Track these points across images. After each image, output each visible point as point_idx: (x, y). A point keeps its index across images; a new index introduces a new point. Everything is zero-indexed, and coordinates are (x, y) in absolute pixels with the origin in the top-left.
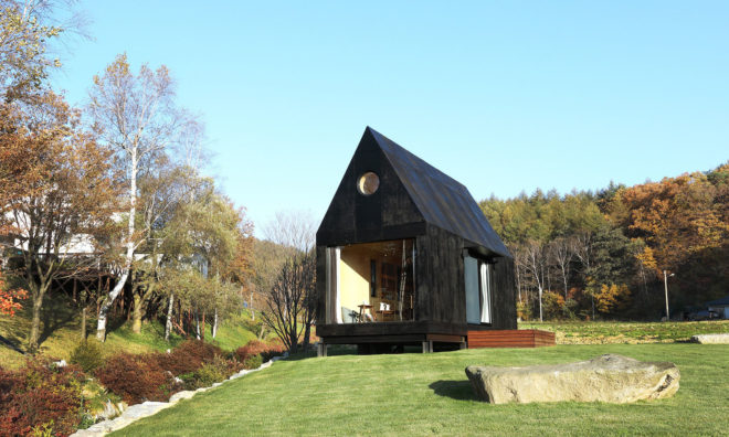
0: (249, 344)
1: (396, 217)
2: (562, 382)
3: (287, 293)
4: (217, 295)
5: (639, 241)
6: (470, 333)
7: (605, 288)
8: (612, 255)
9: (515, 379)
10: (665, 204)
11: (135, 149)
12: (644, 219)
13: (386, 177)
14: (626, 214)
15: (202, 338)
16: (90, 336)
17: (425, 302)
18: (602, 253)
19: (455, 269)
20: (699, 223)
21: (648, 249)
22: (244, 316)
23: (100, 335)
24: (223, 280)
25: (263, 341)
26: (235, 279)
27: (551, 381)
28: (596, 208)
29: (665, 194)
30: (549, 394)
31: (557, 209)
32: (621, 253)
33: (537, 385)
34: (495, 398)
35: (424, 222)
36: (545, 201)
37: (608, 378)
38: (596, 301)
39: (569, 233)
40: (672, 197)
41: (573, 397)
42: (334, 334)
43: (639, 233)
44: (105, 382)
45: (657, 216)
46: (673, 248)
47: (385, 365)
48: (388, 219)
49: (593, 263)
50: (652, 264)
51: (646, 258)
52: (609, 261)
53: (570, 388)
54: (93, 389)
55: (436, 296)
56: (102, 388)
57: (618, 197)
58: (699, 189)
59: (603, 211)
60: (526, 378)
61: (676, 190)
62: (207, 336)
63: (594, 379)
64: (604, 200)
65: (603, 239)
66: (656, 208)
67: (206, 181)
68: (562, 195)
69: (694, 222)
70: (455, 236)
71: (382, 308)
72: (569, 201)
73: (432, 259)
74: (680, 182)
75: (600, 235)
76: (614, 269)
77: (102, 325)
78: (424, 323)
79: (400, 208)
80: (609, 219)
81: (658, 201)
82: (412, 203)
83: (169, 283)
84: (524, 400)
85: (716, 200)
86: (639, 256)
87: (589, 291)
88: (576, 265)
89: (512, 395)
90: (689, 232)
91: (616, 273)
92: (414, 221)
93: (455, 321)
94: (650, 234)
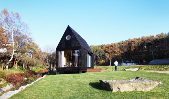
0: (40, 70)
1: (75, 45)
2: (133, 86)
3: (49, 61)
4: (34, 61)
5: (107, 53)
6: (88, 69)
7: (101, 61)
8: (102, 55)
9: (120, 85)
10: (111, 47)
11: (12, 30)
12: (108, 50)
13: (72, 36)
14: (105, 49)
15: (31, 69)
16: (4, 70)
17: (80, 63)
18: (101, 55)
19: (85, 56)
20: (116, 51)
21: (108, 55)
22: (40, 65)
23: (7, 69)
24: (35, 58)
25: (43, 70)
26: (38, 58)
27: (130, 86)
28: (101, 48)
29: (112, 46)
30: (129, 89)
31: (94, 48)
32: (104, 55)
33: (126, 87)
34: (113, 90)
35: (81, 46)
36: (92, 47)
37: (146, 85)
38: (99, 63)
39: (96, 52)
40: (113, 46)
41: (135, 90)
42: (60, 70)
43: (107, 52)
44: (7, 80)
45: (110, 49)
46: (112, 54)
47: (74, 77)
48: (73, 45)
49: (99, 57)
50: (109, 57)
51: (108, 56)
52: (102, 56)
53: (134, 87)
54: (3, 82)
55: (82, 62)
56: (6, 82)
57: (104, 46)
58: (117, 45)
59: (102, 48)
60: (123, 85)
61: (114, 46)
62: (32, 69)
63: (142, 85)
64: (102, 47)
65: (101, 53)
66: (110, 48)
67: (30, 38)
68: (95, 46)
69: (116, 50)
70: (86, 50)
71: (70, 64)
72: (96, 47)
73: (82, 54)
74: (114, 44)
75: (101, 52)
76: (102, 58)
77: (7, 67)
78: (80, 67)
79: (75, 43)
80: (102, 50)
81: (110, 47)
82: (78, 42)
83: (23, 58)
84: (122, 91)
85: (119, 47)
86: (107, 56)
87: (98, 61)
88: (97, 57)
89: (118, 89)
90: (115, 52)
91: (103, 58)
92: (78, 46)
93: (85, 67)
94: (109, 52)
